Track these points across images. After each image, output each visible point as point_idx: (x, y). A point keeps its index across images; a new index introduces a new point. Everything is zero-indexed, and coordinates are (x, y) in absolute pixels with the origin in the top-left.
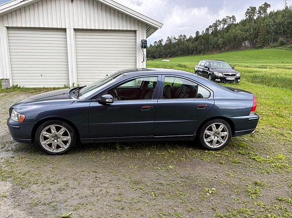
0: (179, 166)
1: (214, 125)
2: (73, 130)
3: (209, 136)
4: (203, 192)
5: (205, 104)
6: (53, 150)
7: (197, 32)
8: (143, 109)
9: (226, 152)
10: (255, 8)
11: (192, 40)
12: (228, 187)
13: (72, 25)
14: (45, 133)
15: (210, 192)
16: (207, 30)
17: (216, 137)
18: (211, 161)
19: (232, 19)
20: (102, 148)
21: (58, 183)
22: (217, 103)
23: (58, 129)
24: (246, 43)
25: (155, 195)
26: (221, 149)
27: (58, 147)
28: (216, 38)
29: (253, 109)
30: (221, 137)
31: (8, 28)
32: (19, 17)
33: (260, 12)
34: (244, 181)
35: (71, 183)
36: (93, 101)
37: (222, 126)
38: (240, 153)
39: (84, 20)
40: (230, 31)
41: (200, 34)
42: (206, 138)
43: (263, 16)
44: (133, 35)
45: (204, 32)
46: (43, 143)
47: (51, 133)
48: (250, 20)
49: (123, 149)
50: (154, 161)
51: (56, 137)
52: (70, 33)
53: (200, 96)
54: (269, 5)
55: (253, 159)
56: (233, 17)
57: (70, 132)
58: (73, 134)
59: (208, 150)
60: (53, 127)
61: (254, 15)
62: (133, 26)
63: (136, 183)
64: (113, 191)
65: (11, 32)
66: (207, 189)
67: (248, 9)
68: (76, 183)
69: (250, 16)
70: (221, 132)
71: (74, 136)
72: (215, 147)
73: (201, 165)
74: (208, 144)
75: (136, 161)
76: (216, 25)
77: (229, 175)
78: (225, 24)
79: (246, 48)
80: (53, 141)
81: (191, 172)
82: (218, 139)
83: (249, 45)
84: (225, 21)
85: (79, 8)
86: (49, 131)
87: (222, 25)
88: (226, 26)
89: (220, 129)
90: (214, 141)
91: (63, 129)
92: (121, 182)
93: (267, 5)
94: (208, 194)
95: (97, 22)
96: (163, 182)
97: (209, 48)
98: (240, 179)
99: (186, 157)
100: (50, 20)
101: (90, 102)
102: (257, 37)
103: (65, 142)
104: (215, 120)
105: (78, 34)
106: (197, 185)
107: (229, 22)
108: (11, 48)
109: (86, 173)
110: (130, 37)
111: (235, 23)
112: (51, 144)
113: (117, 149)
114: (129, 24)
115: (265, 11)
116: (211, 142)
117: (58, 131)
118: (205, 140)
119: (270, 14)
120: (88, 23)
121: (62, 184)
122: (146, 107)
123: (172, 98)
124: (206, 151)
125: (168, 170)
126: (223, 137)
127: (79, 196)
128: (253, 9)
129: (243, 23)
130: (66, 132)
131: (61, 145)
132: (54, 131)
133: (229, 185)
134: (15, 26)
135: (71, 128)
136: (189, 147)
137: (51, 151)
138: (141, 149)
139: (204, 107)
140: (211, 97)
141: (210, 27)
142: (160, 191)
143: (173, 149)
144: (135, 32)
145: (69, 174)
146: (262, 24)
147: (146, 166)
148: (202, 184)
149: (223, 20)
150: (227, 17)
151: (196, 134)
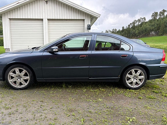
0: (107, 99)
1: (133, 71)
2: (31, 72)
3: (130, 79)
4: (125, 120)
5: (126, 54)
6: (17, 86)
7: (123, 27)
8: (80, 57)
9: (143, 91)
10: (157, 12)
11: (120, 32)
12: (146, 116)
13: (46, 17)
14: (12, 73)
15: (131, 120)
16: (129, 26)
17: (135, 80)
18: (132, 97)
19: (143, 19)
20: (53, 86)
21: (10, 109)
22: (135, 55)
23: (21, 71)
24: (153, 33)
25: (84, 120)
26: (139, 89)
27: (21, 84)
28: (134, 30)
29: (163, 59)
30: (139, 79)
31: (10, 19)
32: (16, 13)
33: (160, 15)
34: (159, 113)
35: (20, 109)
36: (46, 52)
37: (139, 71)
38: (154, 92)
39: (54, 14)
40: (142, 26)
41: (125, 28)
42: (127, 80)
43: (162, 17)
44: (83, 22)
45: (127, 27)
46: (10, 81)
47: (16, 74)
48: (154, 19)
49: (67, 87)
50: (88, 96)
51: (20, 77)
52: (45, 21)
53: (123, 49)
54: (166, 11)
55: (165, 96)
56: (144, 18)
57: (29, 73)
58: (31, 75)
59: (129, 89)
60: (17, 70)
61: (157, 17)
62: (82, 17)
63: (71, 111)
64: (51, 116)
65: (11, 21)
66: (128, 118)
67: (153, 14)
68: (25, 109)
69: (154, 17)
70: (139, 75)
71: (32, 76)
72: (135, 87)
73: (123, 99)
74: (129, 85)
75: (75, 95)
76: (134, 23)
77: (146, 107)
78: (139, 22)
79: (153, 35)
80: (17, 79)
81: (115, 104)
82: (136, 81)
83: (154, 34)
84: (139, 20)
85: (51, 7)
86: (14, 72)
87: (138, 23)
88: (140, 23)
89: (138, 74)
90: (133, 83)
91: (24, 71)
92: (59, 110)
93: (164, 11)
94: (129, 122)
95: (61, 15)
96: (92, 111)
97: (130, 36)
98: (156, 110)
99: (112, 93)
100: (34, 14)
101: (44, 52)
102: (159, 29)
103: (26, 81)
104: (134, 67)
105: (50, 22)
106: (119, 114)
107: (142, 21)
108: (12, 30)
109: (35, 102)
110: (81, 23)
111: (145, 21)
112: (16, 81)
113: (63, 87)
114: (80, 15)
115: (163, 14)
116: (131, 83)
117: (20, 73)
118: (127, 82)
119: (166, 16)
120: (56, 16)
121: (13, 109)
122: (83, 56)
123: (102, 50)
124: (128, 90)
125: (97, 102)
126: (140, 80)
127: (22, 120)
128: (156, 13)
129: (150, 21)
130: (26, 73)
131: (23, 83)
132: (17, 72)
133: (147, 115)
134: (14, 18)
135: (29, 70)
136: (116, 87)
137: (16, 86)
138: (80, 87)
139: (126, 57)
140: (131, 50)
141: (131, 24)
142: (89, 118)
143: (103, 88)
144: (84, 20)
145: (23, 102)
146: (162, 22)
147: (81, 99)
148: (124, 113)
149: (138, 20)
150: (141, 18)
151: (120, 77)
